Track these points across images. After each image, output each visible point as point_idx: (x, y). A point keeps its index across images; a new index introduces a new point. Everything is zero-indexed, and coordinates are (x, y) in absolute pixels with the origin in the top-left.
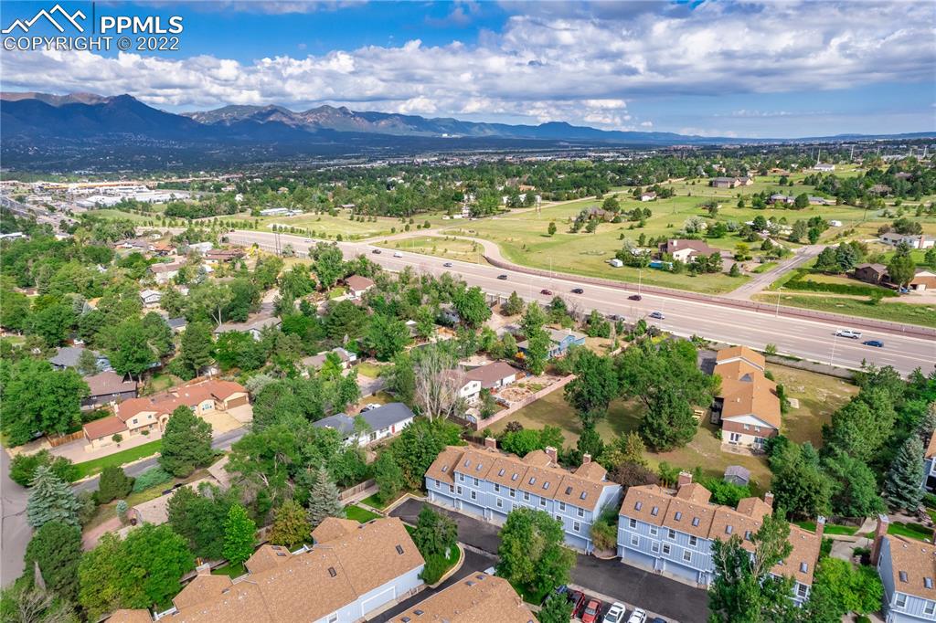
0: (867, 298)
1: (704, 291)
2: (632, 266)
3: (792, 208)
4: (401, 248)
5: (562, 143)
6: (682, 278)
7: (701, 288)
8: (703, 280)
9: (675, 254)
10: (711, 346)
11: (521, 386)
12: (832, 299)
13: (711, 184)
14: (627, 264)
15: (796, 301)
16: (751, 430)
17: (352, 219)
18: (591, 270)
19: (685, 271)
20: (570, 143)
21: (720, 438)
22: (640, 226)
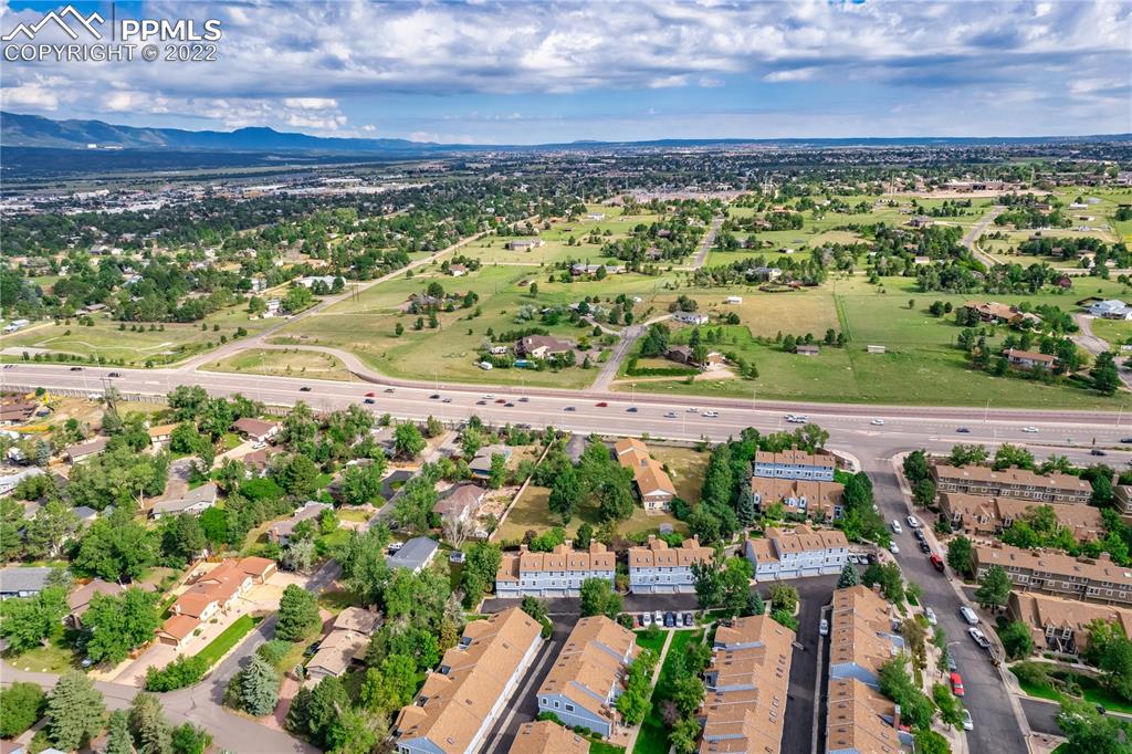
0: (684, 378)
1: (570, 387)
2: (500, 367)
3: (594, 279)
4: (243, 370)
5: (271, 158)
6: (546, 375)
7: (568, 384)
8: (565, 375)
9: (534, 352)
10: (604, 439)
11: (491, 500)
12: (663, 382)
13: (507, 247)
14: (496, 366)
15: (641, 387)
16: (661, 498)
17: (122, 328)
18: (465, 375)
19: (547, 367)
20: (281, 156)
21: (643, 507)
22: (477, 315)
